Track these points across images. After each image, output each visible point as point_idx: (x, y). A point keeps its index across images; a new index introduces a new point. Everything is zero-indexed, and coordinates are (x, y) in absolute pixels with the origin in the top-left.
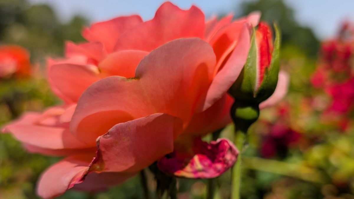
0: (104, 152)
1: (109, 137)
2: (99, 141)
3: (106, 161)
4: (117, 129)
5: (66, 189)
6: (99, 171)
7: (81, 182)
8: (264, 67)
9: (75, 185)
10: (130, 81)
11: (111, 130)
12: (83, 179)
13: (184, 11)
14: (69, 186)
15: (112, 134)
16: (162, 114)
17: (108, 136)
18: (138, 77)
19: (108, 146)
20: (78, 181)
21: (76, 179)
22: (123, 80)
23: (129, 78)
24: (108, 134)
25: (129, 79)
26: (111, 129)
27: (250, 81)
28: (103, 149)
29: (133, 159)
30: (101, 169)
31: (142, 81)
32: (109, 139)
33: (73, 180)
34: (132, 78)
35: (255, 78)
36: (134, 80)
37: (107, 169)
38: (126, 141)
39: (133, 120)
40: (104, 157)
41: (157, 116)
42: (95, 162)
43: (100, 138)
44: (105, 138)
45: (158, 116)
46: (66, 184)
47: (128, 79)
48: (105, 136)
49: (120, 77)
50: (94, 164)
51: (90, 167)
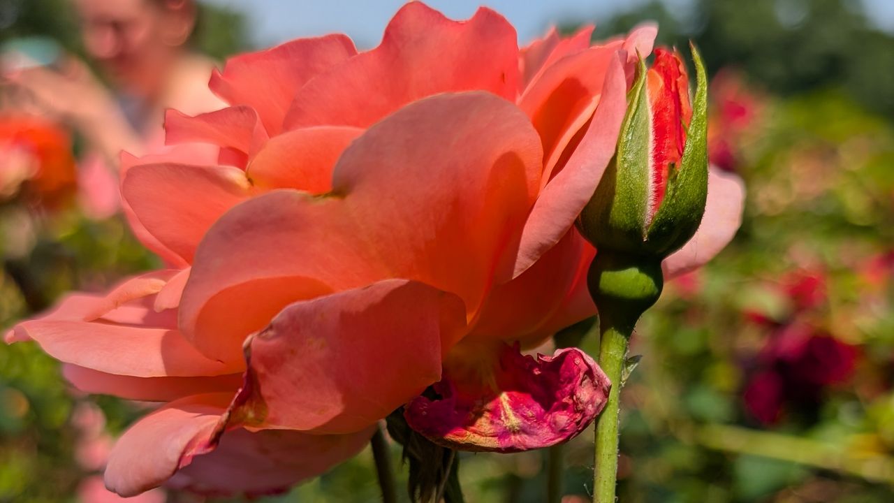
0: (264, 376)
1: (273, 337)
2: (249, 346)
3: (270, 398)
4: (293, 318)
5: (173, 467)
6: (254, 427)
7: (210, 450)
8: (666, 163)
9: (195, 457)
10: (322, 202)
11: (276, 319)
12: (215, 440)
13: (457, 24)
14: (180, 460)
15: (280, 329)
16: (405, 281)
17: (271, 333)
18: (341, 190)
19: (274, 361)
20: (202, 449)
21: (197, 444)
22: (304, 200)
23: (319, 196)
24: (271, 328)
25: (317, 198)
26: (278, 316)
27: (631, 198)
28: (261, 369)
29: (339, 397)
30: (258, 420)
31: (351, 202)
32: (273, 343)
33: (190, 445)
34: (326, 195)
35: (645, 192)
36: (330, 199)
37: (274, 421)
38: (316, 349)
39: (331, 296)
40: (266, 390)
41: (392, 288)
42: (241, 401)
43: (252, 339)
44: (265, 339)
45: (396, 286)
46: (174, 457)
47: (315, 197)
48: (264, 335)
49: (297, 193)
50: (241, 408)
51: (230, 412)
